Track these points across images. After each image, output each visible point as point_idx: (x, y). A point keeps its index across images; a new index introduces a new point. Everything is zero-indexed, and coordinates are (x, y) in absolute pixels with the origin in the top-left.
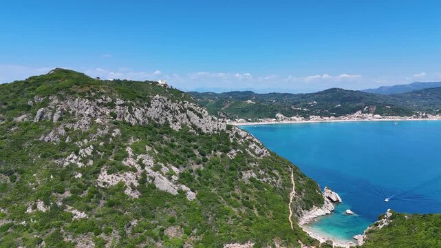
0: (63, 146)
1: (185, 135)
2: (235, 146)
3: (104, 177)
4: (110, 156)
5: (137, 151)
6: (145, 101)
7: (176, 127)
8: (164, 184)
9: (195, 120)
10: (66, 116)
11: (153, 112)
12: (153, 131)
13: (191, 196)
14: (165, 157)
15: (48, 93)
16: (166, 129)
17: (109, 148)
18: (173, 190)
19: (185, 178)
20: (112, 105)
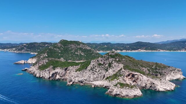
0: (71, 50)
1: (85, 49)
2: (92, 51)
3: (76, 53)
4: (76, 51)
5: (79, 51)
6: (79, 45)
7: (84, 49)
8: (82, 54)
9: (86, 48)
10: (71, 47)
11: (81, 46)
12: (81, 49)
13: (85, 56)
14: (82, 51)
15: (68, 44)
16: (82, 49)
17: (76, 50)
18: (83, 55)
19: (85, 54)
20: (76, 45)
